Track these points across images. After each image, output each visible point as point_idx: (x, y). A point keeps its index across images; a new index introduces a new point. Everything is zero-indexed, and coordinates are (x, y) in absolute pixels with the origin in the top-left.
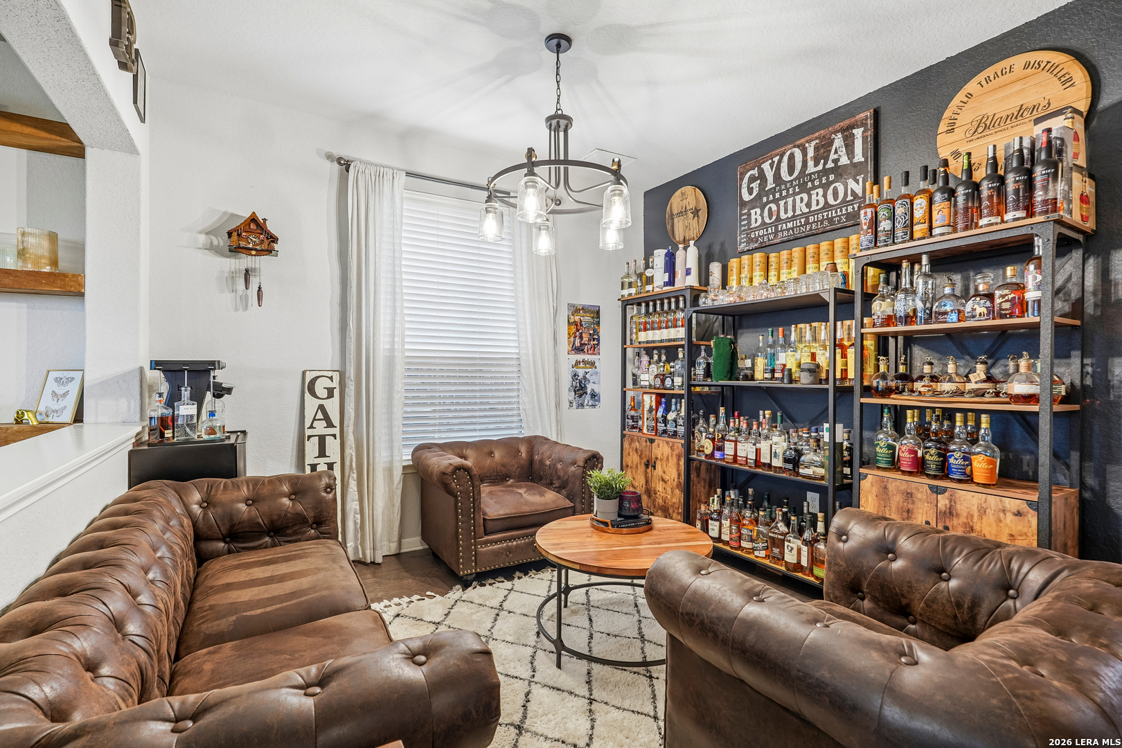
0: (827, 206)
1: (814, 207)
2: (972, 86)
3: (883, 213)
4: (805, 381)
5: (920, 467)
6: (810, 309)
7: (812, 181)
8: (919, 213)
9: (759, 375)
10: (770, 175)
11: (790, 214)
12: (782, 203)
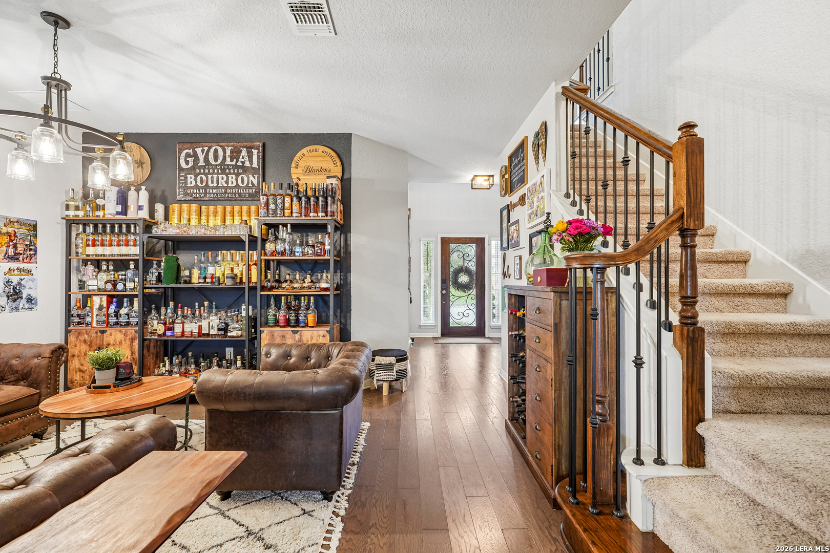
0: (237, 186)
1: (230, 185)
2: (304, 151)
3: (271, 201)
4: (229, 283)
5: (288, 323)
6: (234, 243)
7: (229, 170)
8: (287, 205)
9: (195, 280)
10: (201, 157)
11: (215, 184)
12: (210, 177)
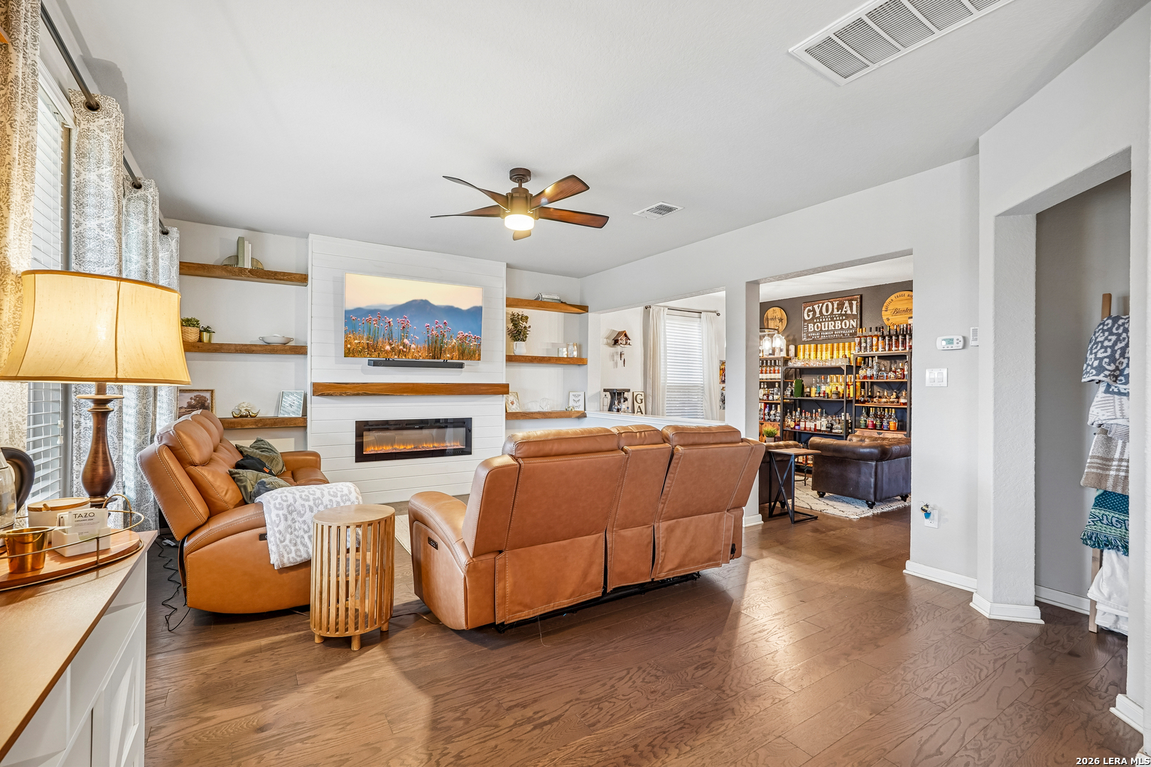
0: (842, 328)
1: (837, 328)
2: (893, 297)
3: (863, 340)
4: (834, 397)
5: (874, 427)
6: (837, 370)
7: (836, 318)
8: (874, 343)
9: (813, 395)
10: (818, 311)
11: (827, 329)
12: (823, 324)
